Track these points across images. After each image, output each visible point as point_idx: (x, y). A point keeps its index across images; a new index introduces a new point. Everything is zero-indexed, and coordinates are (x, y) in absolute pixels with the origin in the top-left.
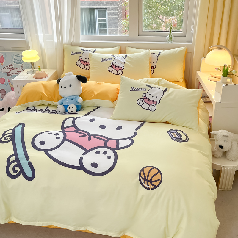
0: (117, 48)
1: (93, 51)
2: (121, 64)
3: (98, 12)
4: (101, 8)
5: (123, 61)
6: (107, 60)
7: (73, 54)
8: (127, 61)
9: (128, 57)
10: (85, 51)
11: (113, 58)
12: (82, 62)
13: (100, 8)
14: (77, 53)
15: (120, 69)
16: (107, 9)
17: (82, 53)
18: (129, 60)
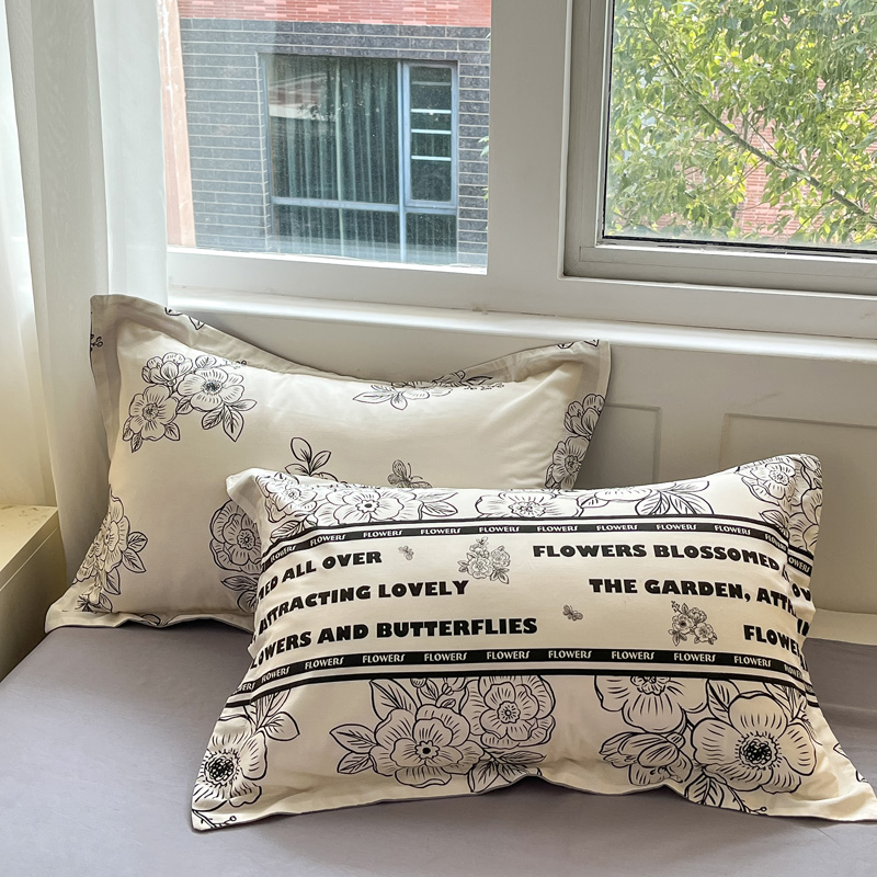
3: (412, 79)
4: (428, 57)
13: (421, 57)
16: (455, 62)
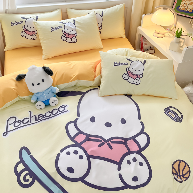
0: (59, 12)
1: (35, 18)
2: (73, 31)
5: (74, 27)
6: (58, 28)
7: (14, 24)
8: (78, 27)
9: (77, 22)
10: (27, 19)
11: (63, 25)
12: (27, 32)
14: (18, 23)
15: (74, 36)
17: (24, 22)
18: (79, 26)
